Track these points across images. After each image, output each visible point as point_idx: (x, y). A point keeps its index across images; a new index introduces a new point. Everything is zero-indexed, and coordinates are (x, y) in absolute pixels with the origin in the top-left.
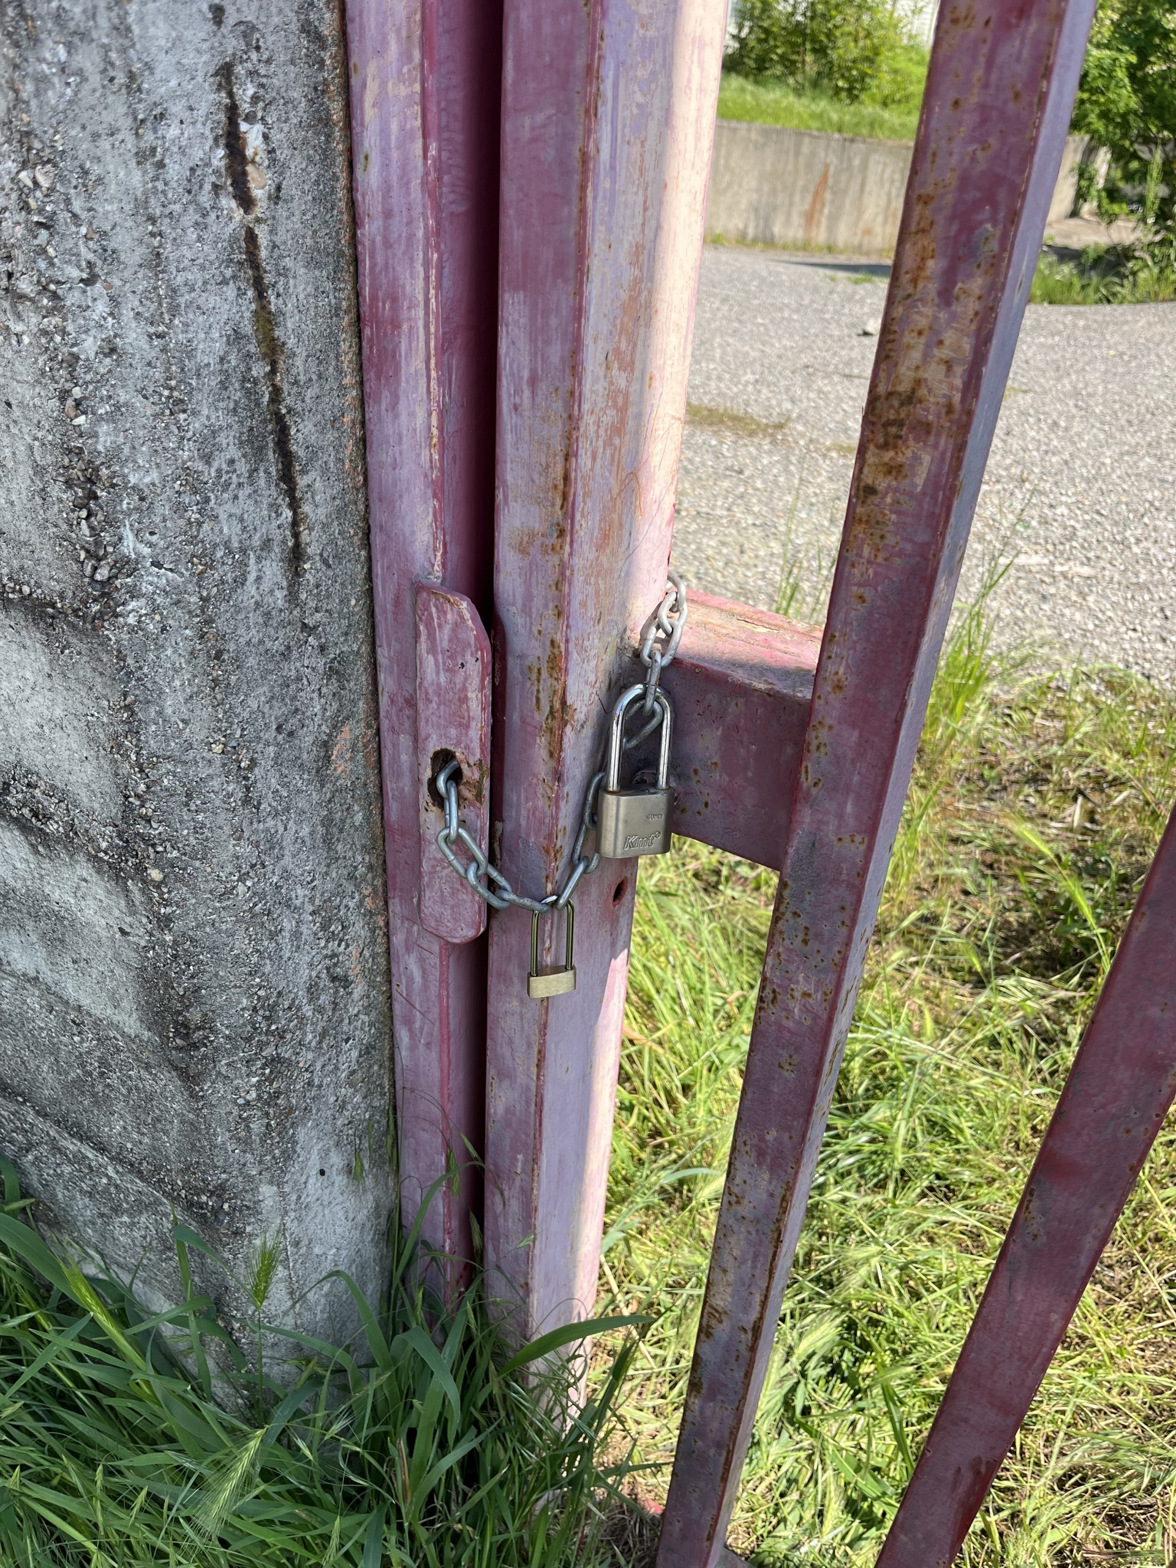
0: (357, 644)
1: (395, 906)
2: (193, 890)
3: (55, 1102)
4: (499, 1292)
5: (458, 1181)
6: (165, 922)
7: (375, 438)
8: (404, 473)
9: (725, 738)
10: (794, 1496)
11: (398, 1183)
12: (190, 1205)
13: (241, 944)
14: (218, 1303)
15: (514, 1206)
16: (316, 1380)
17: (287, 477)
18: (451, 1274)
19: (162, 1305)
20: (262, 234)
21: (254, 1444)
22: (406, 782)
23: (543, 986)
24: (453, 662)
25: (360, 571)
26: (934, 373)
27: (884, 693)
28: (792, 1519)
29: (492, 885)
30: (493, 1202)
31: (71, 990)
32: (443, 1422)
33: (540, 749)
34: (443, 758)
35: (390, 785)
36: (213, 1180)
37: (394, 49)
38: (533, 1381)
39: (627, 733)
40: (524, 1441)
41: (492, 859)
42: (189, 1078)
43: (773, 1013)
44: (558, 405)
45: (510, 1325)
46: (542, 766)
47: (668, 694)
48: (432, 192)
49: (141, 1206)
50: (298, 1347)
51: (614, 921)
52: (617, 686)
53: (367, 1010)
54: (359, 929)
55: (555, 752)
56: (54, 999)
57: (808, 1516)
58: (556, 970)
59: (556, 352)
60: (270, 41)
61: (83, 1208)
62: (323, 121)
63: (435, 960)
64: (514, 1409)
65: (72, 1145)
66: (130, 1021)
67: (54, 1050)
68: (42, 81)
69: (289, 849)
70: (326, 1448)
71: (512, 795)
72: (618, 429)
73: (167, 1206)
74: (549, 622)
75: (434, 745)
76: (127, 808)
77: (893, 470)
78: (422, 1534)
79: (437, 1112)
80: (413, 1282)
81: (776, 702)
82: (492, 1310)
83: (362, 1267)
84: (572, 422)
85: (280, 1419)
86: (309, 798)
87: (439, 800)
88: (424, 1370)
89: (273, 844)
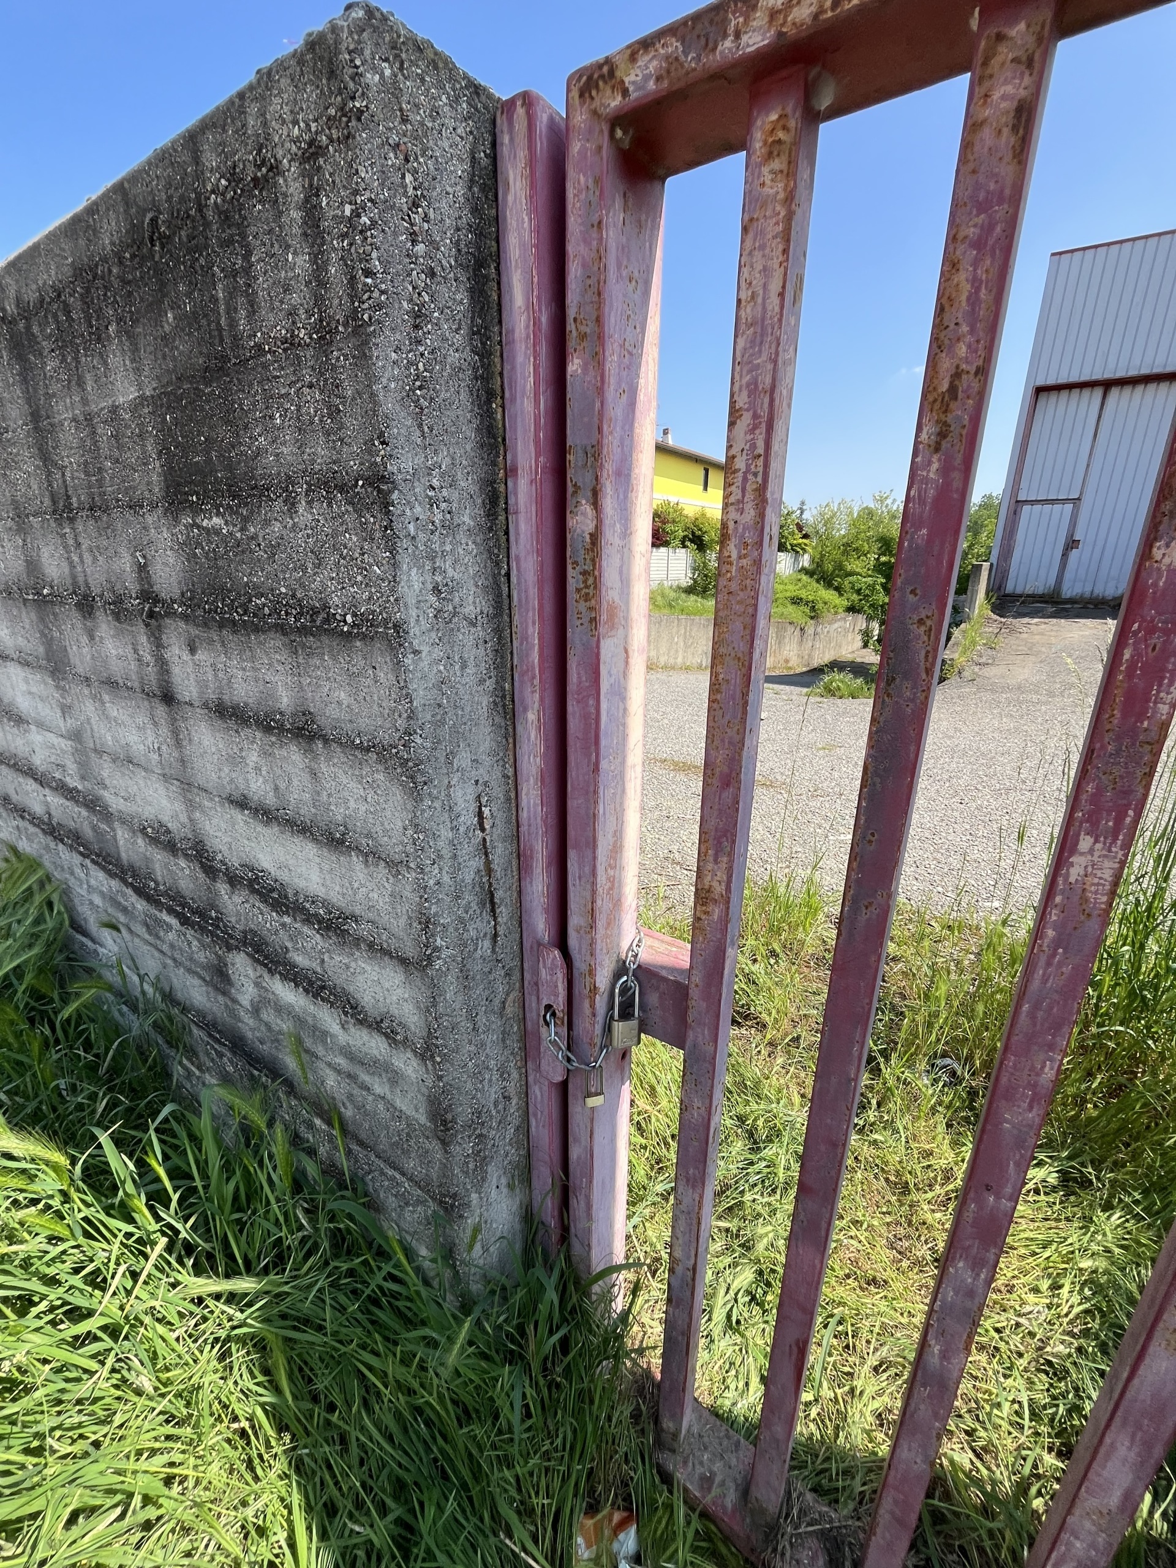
0: (517, 962)
1: (529, 1064)
2: (452, 1065)
3: (384, 1151)
4: (577, 1249)
5: (558, 1191)
6: (440, 1078)
7: (524, 892)
8: (535, 904)
9: (660, 997)
10: (733, 1372)
11: (531, 1191)
12: (441, 1202)
13: (469, 1086)
14: (451, 1251)
15: (582, 1204)
16: (493, 1292)
17: (493, 910)
18: (554, 1238)
19: (423, 1252)
20: (488, 839)
21: (467, 1325)
22: (534, 1014)
23: (592, 1102)
24: (552, 972)
25: (518, 936)
26: (715, 884)
27: (713, 989)
28: (733, 1387)
29: (569, 1060)
30: (573, 1202)
31: (398, 1103)
32: (550, 1317)
33: (586, 1004)
34: (548, 1007)
35: (528, 1015)
36: (452, 1191)
37: (532, 781)
38: (594, 1298)
39: (620, 994)
40: (590, 1331)
41: (569, 1048)
42: (445, 1143)
43: (687, 1115)
44: (589, 887)
45: (582, 1267)
46: (587, 1011)
47: (637, 979)
48: (545, 821)
49: (420, 1202)
50: (485, 1276)
51: (622, 1070)
52: (617, 976)
53: (518, 1110)
54: (515, 1075)
55: (592, 1006)
56: (390, 1106)
57: (741, 1385)
58: (597, 1094)
59: (587, 869)
60: (492, 784)
61: (392, 1202)
62: (508, 800)
63: (546, 1088)
64: (585, 1313)
65: (390, 1172)
66: (423, 1119)
67: (387, 1128)
68: (423, 811)
69: (489, 1045)
70: (498, 1328)
71: (576, 1021)
72: (611, 889)
73: (431, 1204)
74: (588, 958)
75: (545, 1002)
76: (429, 1032)
77: (706, 913)
78: (542, 1382)
79: (547, 1158)
80: (537, 1242)
81: (677, 983)
82: (574, 1259)
83: (514, 1235)
84: (594, 892)
85: (477, 1312)
86: (497, 1023)
87: (547, 1024)
88: (542, 1288)
89: (483, 1044)
